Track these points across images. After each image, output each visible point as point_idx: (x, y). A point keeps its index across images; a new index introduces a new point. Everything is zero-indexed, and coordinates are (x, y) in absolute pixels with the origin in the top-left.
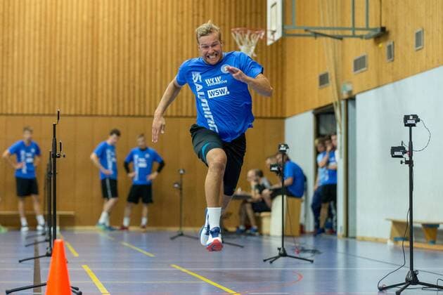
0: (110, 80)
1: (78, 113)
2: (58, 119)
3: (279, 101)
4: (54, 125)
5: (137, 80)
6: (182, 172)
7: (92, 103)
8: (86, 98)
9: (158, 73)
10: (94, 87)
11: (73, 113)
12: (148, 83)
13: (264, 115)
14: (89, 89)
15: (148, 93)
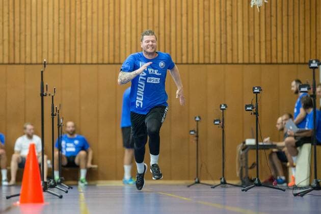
0: (134, 26)
1: (100, 62)
2: (45, 66)
3: (313, 46)
4: (42, 72)
5: (162, 25)
6: (197, 119)
7: (114, 51)
8: (109, 46)
9: (184, 18)
10: (117, 34)
11: (95, 61)
12: (173, 29)
13: (297, 61)
14: (112, 35)
15: (173, 39)
